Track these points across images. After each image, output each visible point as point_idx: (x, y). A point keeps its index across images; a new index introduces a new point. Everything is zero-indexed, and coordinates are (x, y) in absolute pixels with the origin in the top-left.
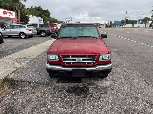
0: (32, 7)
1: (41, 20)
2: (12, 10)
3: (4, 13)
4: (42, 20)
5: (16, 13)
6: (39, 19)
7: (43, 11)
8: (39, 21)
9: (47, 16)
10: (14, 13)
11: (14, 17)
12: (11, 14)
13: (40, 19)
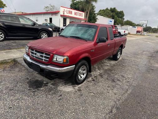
0: (107, 9)
1: (111, 22)
2: (83, 11)
3: (75, 14)
4: (113, 22)
5: (86, 14)
6: (109, 20)
7: (118, 12)
8: (109, 22)
9: (121, 18)
10: (83, 14)
11: (83, 17)
12: (80, 15)
13: (111, 20)
